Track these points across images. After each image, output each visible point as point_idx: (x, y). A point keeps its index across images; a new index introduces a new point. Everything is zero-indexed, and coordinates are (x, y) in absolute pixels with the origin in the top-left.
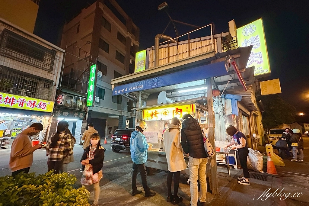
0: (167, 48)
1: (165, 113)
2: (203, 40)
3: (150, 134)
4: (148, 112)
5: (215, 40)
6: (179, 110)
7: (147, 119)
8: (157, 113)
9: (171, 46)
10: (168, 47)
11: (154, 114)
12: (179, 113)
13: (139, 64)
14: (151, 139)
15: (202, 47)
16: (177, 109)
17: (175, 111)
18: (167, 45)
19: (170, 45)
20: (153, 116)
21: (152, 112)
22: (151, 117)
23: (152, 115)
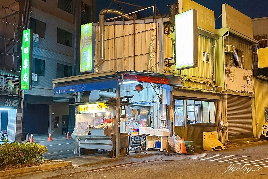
0: (113, 26)
1: (93, 108)
2: (147, 23)
3: (83, 124)
4: (82, 107)
5: (157, 24)
6: (100, 106)
7: (82, 112)
8: (88, 107)
9: (117, 25)
10: (115, 25)
11: (86, 108)
12: (100, 108)
13: (86, 41)
14: (83, 127)
15: (146, 31)
16: (99, 105)
17: (98, 107)
18: (113, 23)
19: (117, 23)
20: (86, 110)
21: (85, 107)
22: (84, 111)
23: (84, 110)
